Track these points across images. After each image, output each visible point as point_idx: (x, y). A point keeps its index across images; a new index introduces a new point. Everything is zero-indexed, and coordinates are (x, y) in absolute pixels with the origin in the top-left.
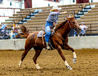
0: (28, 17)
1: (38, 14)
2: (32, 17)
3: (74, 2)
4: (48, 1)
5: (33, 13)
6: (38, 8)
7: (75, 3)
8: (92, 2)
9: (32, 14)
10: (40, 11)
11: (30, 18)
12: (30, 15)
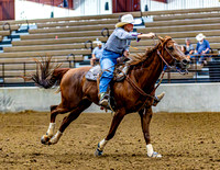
0: (6, 39)
1: (27, 34)
2: (14, 40)
3: (107, 8)
4: (49, 7)
5: (17, 31)
6: (27, 22)
7: (110, 12)
8: (146, 9)
9: (14, 34)
10: (33, 27)
11: (9, 43)
12: (10, 37)
